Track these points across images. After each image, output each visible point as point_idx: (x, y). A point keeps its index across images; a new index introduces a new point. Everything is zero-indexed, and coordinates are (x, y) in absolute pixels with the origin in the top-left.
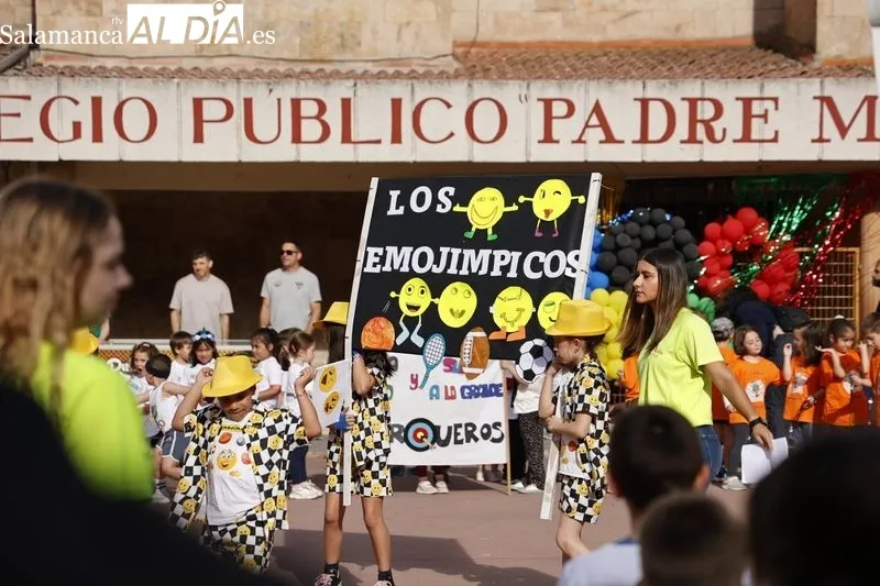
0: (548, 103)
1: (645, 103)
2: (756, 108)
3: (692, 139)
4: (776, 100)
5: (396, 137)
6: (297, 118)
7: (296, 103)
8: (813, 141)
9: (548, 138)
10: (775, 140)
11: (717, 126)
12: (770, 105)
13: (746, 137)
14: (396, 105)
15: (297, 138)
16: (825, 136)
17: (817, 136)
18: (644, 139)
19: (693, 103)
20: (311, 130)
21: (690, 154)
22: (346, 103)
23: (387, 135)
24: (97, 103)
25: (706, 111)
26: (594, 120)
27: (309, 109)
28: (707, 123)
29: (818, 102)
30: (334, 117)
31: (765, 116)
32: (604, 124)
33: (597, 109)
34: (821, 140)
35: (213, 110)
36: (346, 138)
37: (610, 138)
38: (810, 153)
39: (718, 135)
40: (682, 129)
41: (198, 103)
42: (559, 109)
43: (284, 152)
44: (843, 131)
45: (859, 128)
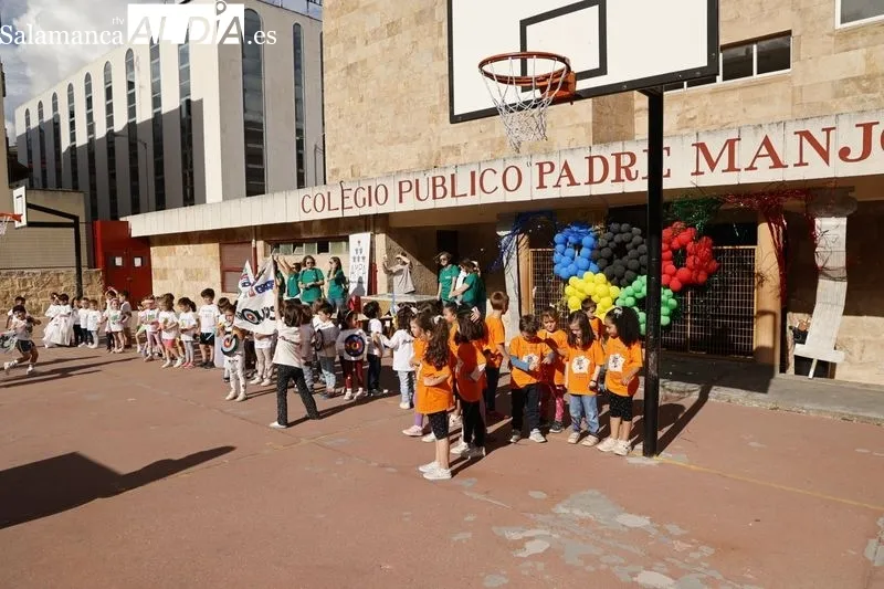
0: (541, 165)
1: (591, 159)
3: (618, 179)
4: (668, 150)
5: (473, 193)
6: (435, 186)
7: (434, 179)
8: (692, 174)
9: (542, 186)
10: (668, 176)
11: (633, 170)
12: (664, 153)
14: (473, 174)
15: (435, 198)
16: (700, 170)
17: (695, 171)
18: (591, 181)
19: (618, 156)
20: (440, 191)
21: (617, 189)
22: (453, 176)
23: (469, 192)
24: (370, 187)
25: (626, 160)
26: (565, 173)
27: (439, 181)
28: (626, 168)
29: (695, 148)
30: (448, 185)
32: (570, 175)
33: (566, 166)
34: (697, 173)
35: (406, 187)
36: (453, 195)
37: (573, 183)
38: (691, 182)
39: (633, 176)
40: (612, 175)
41: (400, 183)
42: (547, 168)
43: (429, 204)
44: (712, 165)
45: (724, 163)
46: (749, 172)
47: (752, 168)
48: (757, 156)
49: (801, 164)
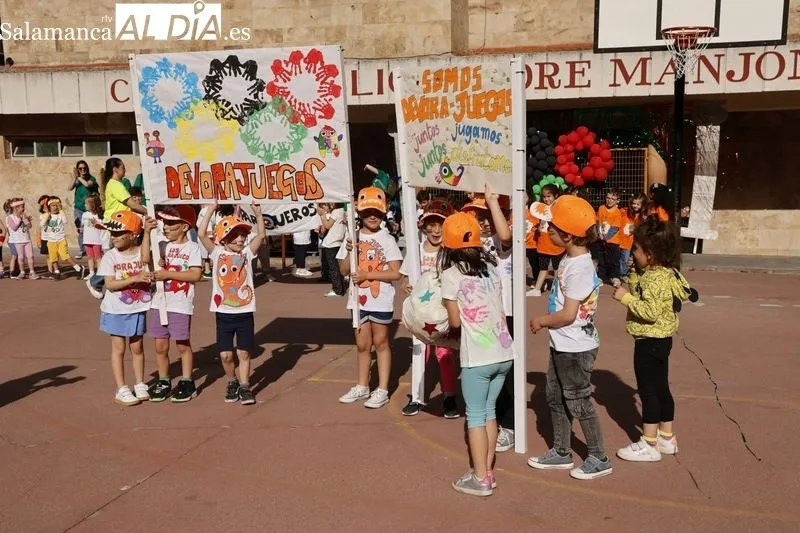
2: (578, 68)
3: (541, 86)
4: (589, 62)
5: (380, 91)
8: (611, 86)
10: (588, 86)
11: (556, 79)
12: (585, 65)
13: (572, 85)
14: (380, 73)
16: (617, 83)
17: (612, 83)
19: (542, 66)
21: (540, 95)
22: (354, 74)
23: (376, 91)
25: (549, 70)
28: (550, 77)
29: (613, 63)
31: (583, 72)
34: (615, 85)
36: (355, 92)
38: (609, 93)
39: (556, 85)
40: (536, 81)
44: (628, 79)
45: (637, 77)
46: (658, 86)
47: (660, 83)
48: (665, 73)
49: (699, 81)
